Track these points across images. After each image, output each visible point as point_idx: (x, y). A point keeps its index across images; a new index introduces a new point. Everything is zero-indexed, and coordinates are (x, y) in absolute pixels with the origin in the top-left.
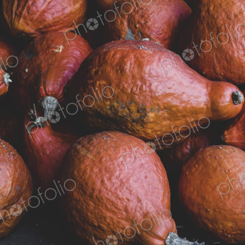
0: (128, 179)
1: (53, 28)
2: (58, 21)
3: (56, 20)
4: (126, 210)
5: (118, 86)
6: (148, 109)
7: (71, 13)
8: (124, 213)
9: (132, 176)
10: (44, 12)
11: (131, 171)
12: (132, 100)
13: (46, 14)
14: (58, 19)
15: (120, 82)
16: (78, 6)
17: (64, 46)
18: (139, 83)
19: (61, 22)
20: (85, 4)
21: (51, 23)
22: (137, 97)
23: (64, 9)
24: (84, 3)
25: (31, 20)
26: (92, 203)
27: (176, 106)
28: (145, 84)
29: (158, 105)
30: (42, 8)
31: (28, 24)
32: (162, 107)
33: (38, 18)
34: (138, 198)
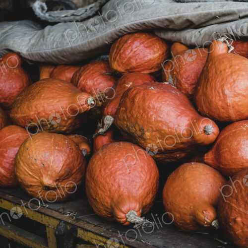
0: (116, 172)
1: (137, 70)
2: (140, 65)
3: (138, 64)
4: (110, 191)
5: (130, 112)
6: (145, 130)
7: (150, 60)
8: (108, 193)
9: (119, 170)
10: (130, 58)
11: (120, 167)
12: (137, 123)
13: (132, 60)
14: (140, 64)
15: (131, 109)
16: (157, 55)
17: (133, 83)
18: (141, 111)
19: (142, 66)
20: (165, 54)
21: (135, 66)
22: (139, 120)
23: (145, 57)
24: (163, 53)
25: (122, 63)
26: (93, 184)
27: (164, 130)
28: (145, 112)
29: (152, 128)
30: (129, 56)
31: (119, 66)
32: (154, 129)
33: (126, 62)
34: (119, 185)
